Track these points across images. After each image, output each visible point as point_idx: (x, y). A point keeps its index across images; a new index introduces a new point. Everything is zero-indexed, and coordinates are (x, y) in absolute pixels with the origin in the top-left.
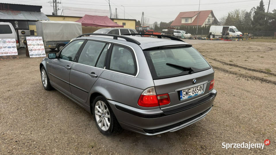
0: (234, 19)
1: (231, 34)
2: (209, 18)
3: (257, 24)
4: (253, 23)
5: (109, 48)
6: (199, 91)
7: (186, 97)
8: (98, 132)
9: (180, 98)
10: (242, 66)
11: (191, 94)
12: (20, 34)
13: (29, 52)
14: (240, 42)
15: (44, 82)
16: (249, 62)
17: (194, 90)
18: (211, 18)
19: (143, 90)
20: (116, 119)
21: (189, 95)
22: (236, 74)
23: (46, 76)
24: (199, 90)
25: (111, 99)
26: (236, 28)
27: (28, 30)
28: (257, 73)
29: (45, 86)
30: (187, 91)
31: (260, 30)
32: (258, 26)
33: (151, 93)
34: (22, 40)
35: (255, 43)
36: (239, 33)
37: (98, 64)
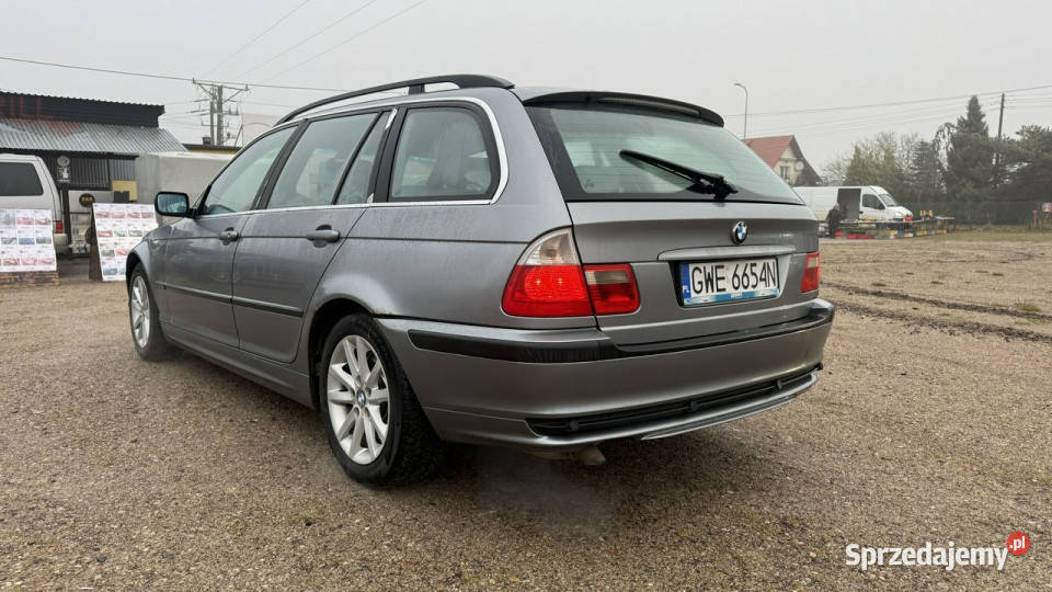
0: (877, 167)
1: (868, 213)
2: (783, 164)
3: (964, 181)
4: (947, 177)
5: (388, 125)
6: (761, 285)
7: (706, 296)
8: (340, 475)
9: (680, 296)
10: (922, 297)
11: (726, 285)
12: (74, 205)
13: (103, 259)
14: (907, 242)
15: (137, 331)
16: (948, 287)
17: (740, 273)
18: (790, 164)
19: (526, 246)
20: (414, 399)
21: (718, 290)
22: (902, 317)
23: (147, 301)
24: (761, 280)
25: (395, 313)
26: (886, 192)
27: (109, 192)
28: (984, 314)
29: (143, 343)
30: (709, 270)
31: (977, 199)
32: (969, 189)
33: (559, 260)
34: (78, 227)
35: (964, 244)
36: (901, 212)
37: (344, 192)
